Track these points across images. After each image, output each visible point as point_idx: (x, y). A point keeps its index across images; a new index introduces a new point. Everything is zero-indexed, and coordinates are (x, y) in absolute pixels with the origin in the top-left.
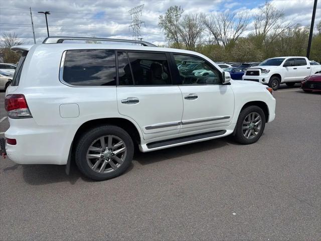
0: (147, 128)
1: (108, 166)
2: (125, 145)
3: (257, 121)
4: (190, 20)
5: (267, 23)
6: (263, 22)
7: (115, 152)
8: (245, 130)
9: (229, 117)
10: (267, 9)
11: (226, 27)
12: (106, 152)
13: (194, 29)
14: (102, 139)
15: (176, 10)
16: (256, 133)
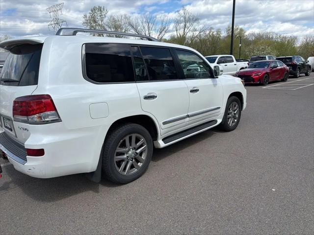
0: (164, 123)
1: (132, 167)
2: (146, 143)
3: (236, 110)
4: (115, 21)
5: (185, 26)
6: (182, 25)
7: (138, 151)
8: (229, 119)
9: (219, 108)
10: (185, 14)
11: (150, 29)
12: (130, 152)
13: (119, 29)
14: (127, 138)
15: (101, 10)
16: (236, 120)
